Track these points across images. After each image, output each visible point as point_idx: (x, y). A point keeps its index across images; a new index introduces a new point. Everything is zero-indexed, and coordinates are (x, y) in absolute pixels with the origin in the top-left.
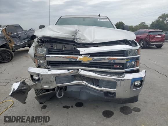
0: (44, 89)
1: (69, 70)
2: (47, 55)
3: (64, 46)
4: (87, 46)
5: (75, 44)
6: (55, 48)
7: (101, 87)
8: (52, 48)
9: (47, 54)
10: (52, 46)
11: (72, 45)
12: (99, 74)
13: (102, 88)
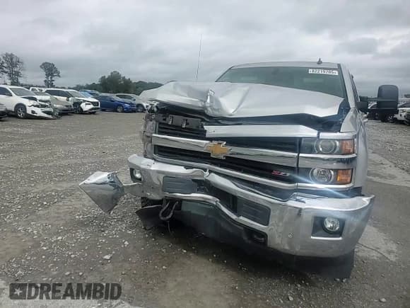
0: (148, 199)
1: (187, 167)
2: (154, 135)
3: (187, 120)
4: (223, 122)
5: (203, 117)
6: (170, 123)
7: (239, 216)
8: (164, 122)
9: (155, 133)
10: (165, 120)
11: (200, 120)
12: (238, 184)
13: (241, 218)
